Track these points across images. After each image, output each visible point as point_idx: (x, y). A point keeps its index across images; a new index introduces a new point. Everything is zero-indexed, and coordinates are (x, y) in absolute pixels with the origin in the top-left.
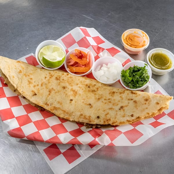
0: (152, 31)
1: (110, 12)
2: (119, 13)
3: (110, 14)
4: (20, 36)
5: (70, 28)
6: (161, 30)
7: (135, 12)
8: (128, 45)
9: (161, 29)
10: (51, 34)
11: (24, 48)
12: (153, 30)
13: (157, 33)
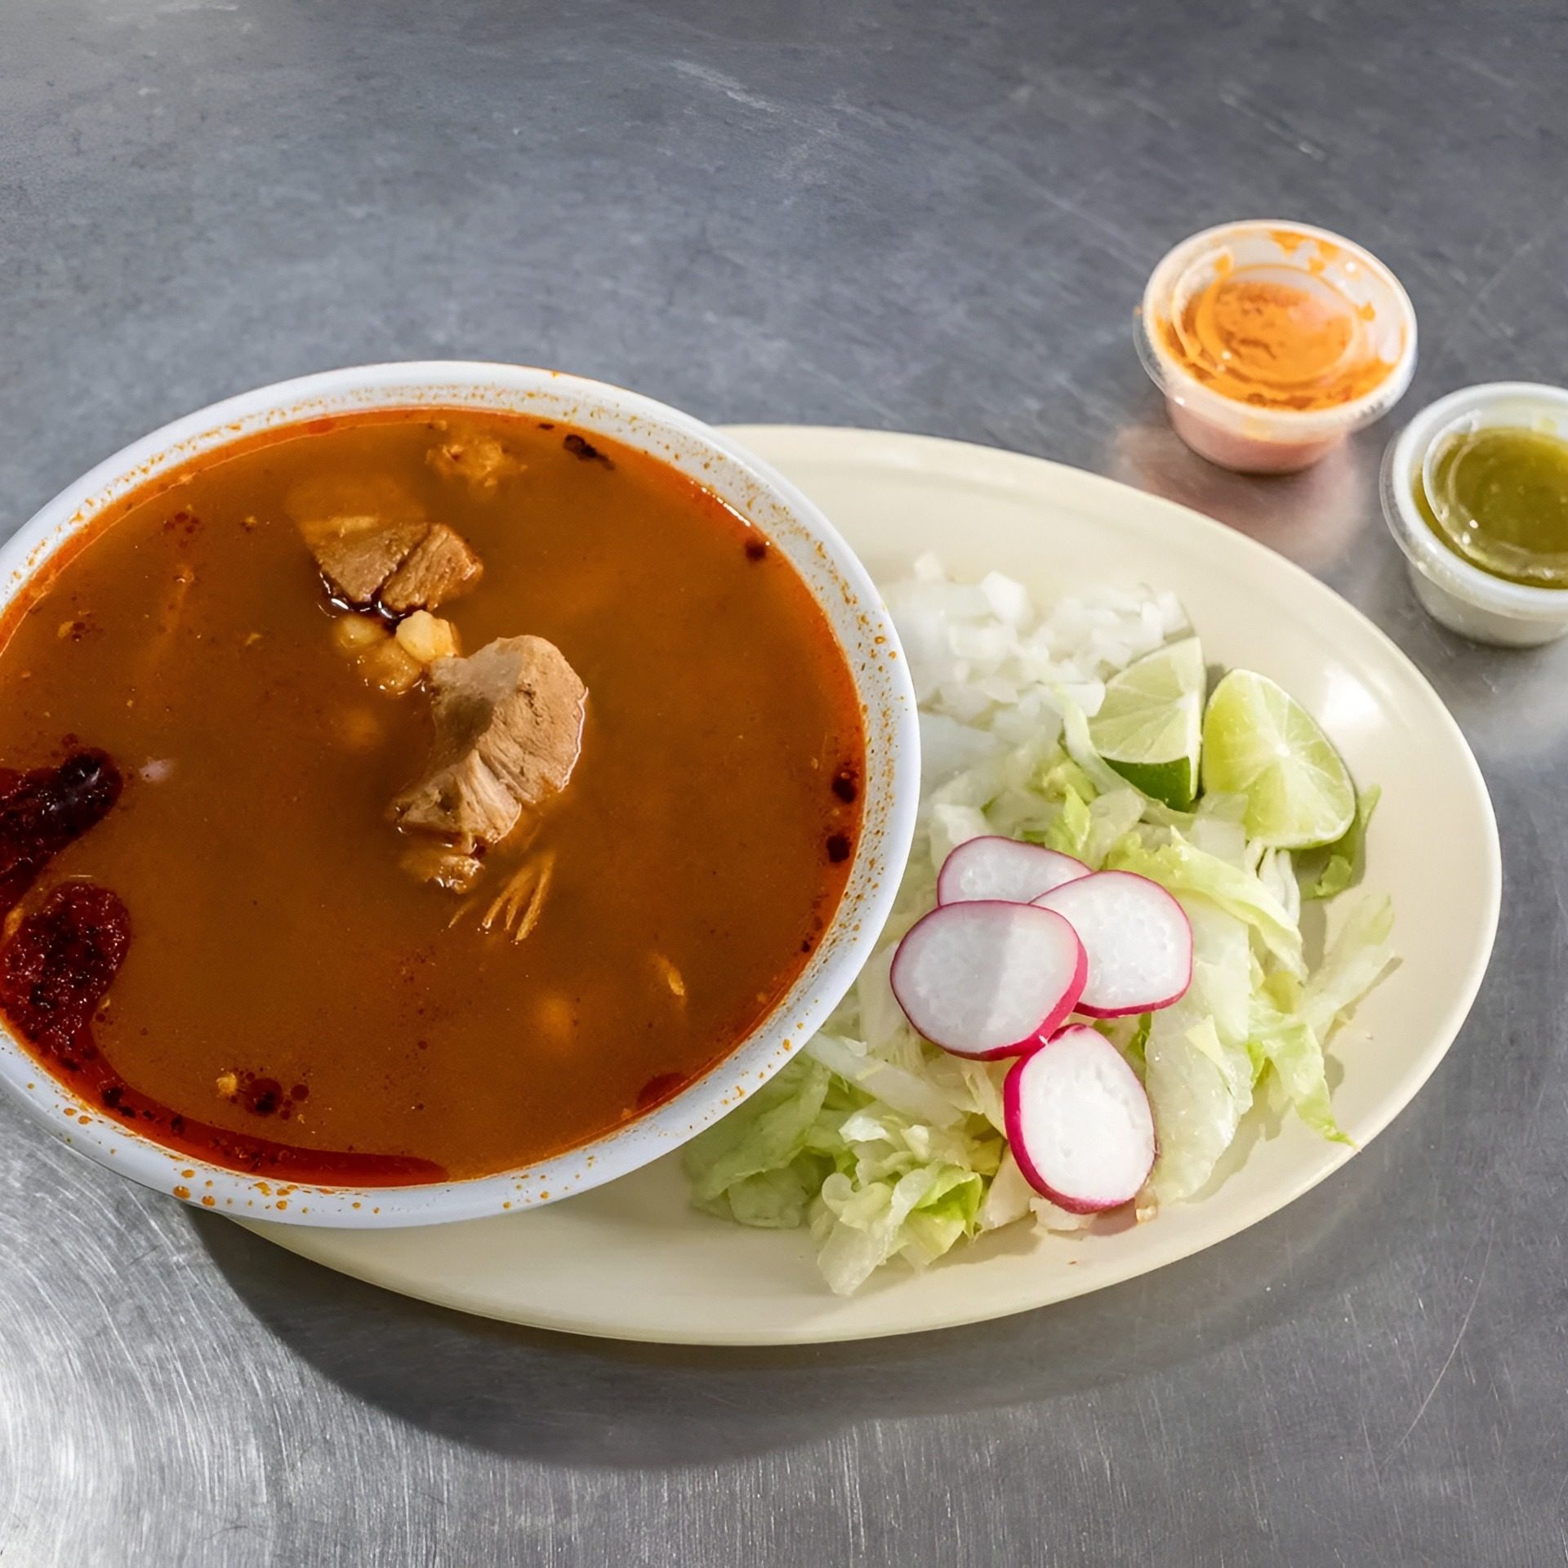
0: (1439, 255)
1: (1026, 72)
3: (1023, 93)
4: (146, 308)
5: (639, 231)
8: (1274, 403)
10: (458, 285)
12: (1446, 250)
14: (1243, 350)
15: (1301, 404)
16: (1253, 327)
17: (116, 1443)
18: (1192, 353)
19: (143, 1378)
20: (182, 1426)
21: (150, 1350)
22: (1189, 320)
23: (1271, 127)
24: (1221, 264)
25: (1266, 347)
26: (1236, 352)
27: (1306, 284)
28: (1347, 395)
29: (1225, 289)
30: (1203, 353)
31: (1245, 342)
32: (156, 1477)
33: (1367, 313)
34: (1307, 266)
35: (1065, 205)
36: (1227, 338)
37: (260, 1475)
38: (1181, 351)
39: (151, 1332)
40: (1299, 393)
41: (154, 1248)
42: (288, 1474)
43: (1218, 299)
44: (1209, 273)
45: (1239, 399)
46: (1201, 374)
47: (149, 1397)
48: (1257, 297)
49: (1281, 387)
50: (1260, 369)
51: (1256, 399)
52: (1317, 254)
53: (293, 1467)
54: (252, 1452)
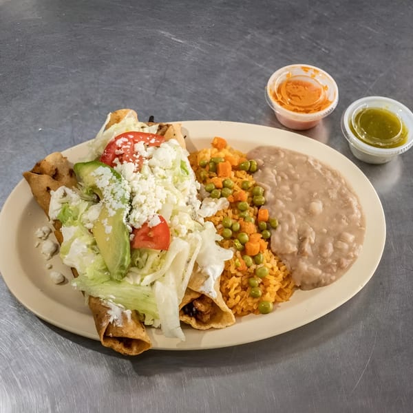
0: (358, 77)
1: (250, 32)
2: (273, 33)
4: (18, 97)
5: (148, 74)
6: (382, 75)
7: (313, 28)
8: (300, 111)
9: (381, 72)
10: (100, 90)
11: (31, 127)
12: (361, 76)
13: (372, 81)
14: (293, 98)
15: (307, 112)
16: (295, 92)
17: (11, 398)
18: (279, 99)
19: (17, 380)
20: (28, 394)
21: (20, 373)
22: (279, 90)
23: (314, 44)
24: (288, 75)
25: (299, 97)
26: (291, 99)
27: (310, 81)
28: (319, 109)
29: (289, 82)
30: (282, 99)
31: (294, 95)
32: (22, 407)
33: (326, 88)
34: (310, 76)
35: (261, 66)
36: (289, 95)
37: (49, 406)
38: (276, 98)
39: (20, 368)
40: (307, 109)
41: (21, 346)
42: (57, 405)
43: (287, 85)
44: (285, 78)
45: (291, 110)
46: (281, 104)
47: (20, 385)
48: (297, 84)
49: (303, 107)
50: (297, 102)
51: (295, 110)
52: (313, 73)
53: (58, 403)
54: (47, 400)
